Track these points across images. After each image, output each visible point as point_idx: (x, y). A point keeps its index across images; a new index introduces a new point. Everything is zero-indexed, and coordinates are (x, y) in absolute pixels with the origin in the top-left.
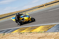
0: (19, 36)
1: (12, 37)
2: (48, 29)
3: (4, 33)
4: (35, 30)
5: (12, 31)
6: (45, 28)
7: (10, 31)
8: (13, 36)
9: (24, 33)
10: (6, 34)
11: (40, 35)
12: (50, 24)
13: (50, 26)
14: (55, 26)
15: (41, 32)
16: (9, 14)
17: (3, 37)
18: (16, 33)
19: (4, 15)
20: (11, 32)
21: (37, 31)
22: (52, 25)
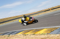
0: (23, 37)
2: (51, 31)
3: (9, 34)
4: (39, 32)
5: (17, 33)
6: (48, 30)
8: (18, 37)
9: (28, 34)
10: (11, 35)
11: (43, 36)
12: (53, 27)
13: (53, 29)
14: (58, 29)
15: (44, 34)
16: (15, 17)
17: (8, 38)
18: (21, 34)
19: (10, 18)
20: (15, 34)
22: (55, 28)
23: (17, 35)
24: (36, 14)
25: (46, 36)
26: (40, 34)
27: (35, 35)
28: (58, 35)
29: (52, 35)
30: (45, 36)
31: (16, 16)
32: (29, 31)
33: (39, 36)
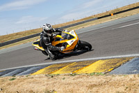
0: (46, 83)
1: (31, 85)
2: (115, 67)
3: (14, 75)
4: (84, 70)
5: (32, 72)
6: (108, 64)
7: (28, 70)
8: (33, 82)
9: (58, 75)
10: (17, 77)
12: (120, 56)
13: (119, 61)
14: (131, 61)
15: (98, 75)
16: (28, 32)
17: (9, 84)
18: (42, 75)
19: (17, 34)
21: (89, 72)
22: (124, 59)
23: (32, 75)
24: (77, 24)
25: (102, 79)
26: (88, 75)
27: (76, 76)
28: (131, 76)
29: (117, 78)
30: (100, 80)
31: (32, 31)
32: (60, 66)
33: (85, 78)
